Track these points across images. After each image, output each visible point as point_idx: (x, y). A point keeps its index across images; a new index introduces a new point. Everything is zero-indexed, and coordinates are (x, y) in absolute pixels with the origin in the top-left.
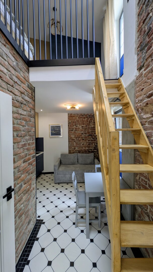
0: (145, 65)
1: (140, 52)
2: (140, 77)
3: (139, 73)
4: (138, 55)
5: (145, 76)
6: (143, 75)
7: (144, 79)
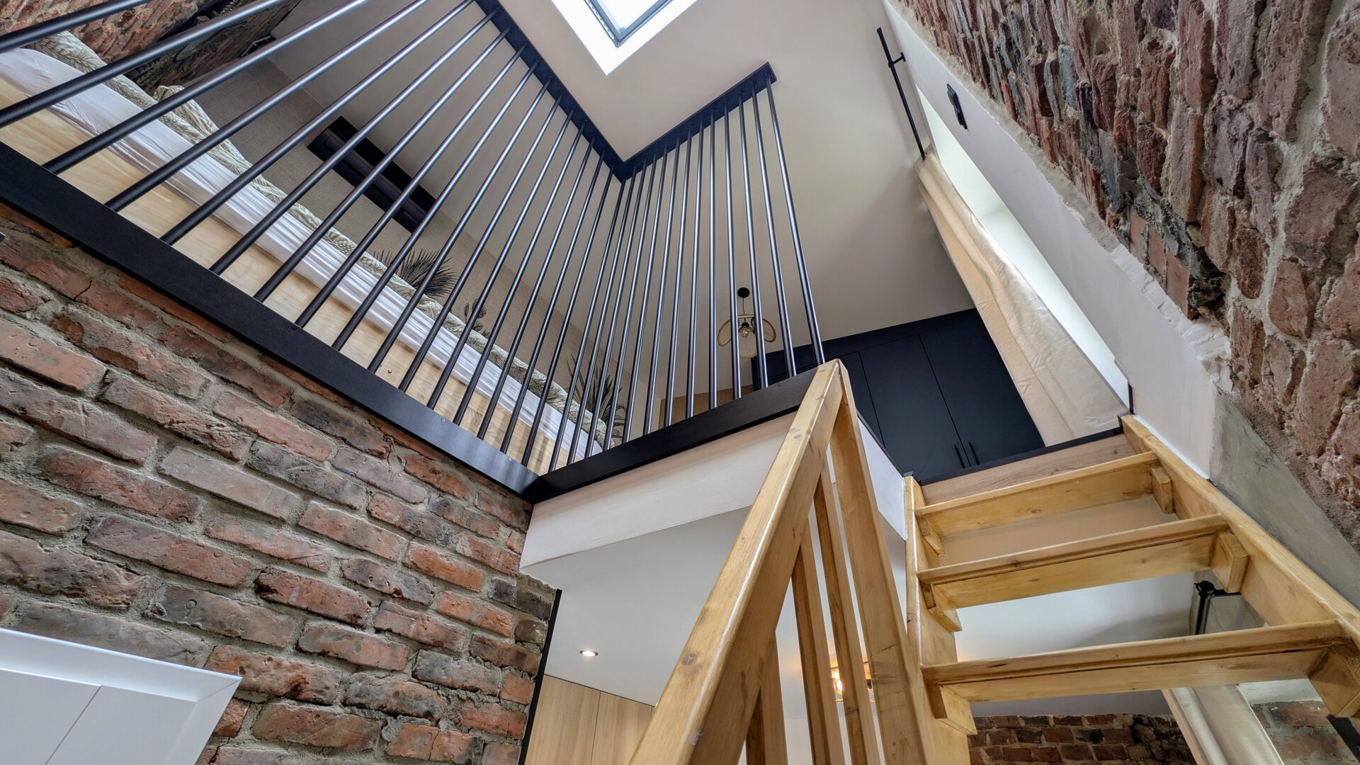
0: (1217, 260)
1: (1125, 217)
2: (1255, 358)
3: (1221, 331)
4: (1128, 239)
5: (1300, 325)
6: (1268, 332)
7: (1309, 357)
